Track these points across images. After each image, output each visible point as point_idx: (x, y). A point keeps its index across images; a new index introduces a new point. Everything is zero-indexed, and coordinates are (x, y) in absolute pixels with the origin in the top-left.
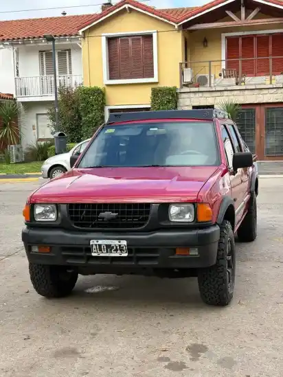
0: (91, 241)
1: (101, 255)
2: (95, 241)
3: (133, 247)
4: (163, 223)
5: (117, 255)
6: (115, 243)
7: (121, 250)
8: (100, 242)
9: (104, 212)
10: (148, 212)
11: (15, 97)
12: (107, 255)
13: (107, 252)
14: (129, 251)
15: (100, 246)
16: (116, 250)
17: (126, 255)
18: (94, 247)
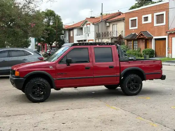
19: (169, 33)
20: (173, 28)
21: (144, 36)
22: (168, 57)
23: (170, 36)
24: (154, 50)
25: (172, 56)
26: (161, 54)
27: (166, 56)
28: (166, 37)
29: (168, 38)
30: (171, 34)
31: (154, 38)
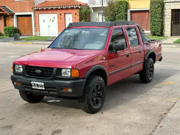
0: (32, 82)
1: (36, 88)
2: (33, 82)
3: (46, 86)
4: (58, 77)
5: (41, 88)
6: (39, 83)
7: (42, 87)
8: (35, 83)
9: (37, 70)
10: (52, 71)
11: (88, 5)
12: (37, 88)
13: (37, 87)
14: (45, 87)
15: (35, 84)
16: (40, 87)
17: (44, 89)
18: (33, 84)
19: (35, 9)
20: (38, 4)
21: (3, 11)
22: (36, 36)
23: (36, 12)
24: (17, 27)
25: (40, 35)
26: (25, 33)
27: (32, 34)
28: (32, 13)
29: (35, 14)
30: (38, 10)
31: (16, 14)
